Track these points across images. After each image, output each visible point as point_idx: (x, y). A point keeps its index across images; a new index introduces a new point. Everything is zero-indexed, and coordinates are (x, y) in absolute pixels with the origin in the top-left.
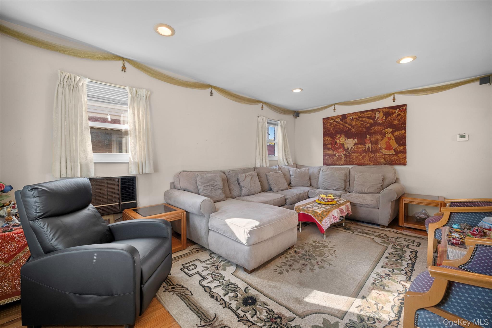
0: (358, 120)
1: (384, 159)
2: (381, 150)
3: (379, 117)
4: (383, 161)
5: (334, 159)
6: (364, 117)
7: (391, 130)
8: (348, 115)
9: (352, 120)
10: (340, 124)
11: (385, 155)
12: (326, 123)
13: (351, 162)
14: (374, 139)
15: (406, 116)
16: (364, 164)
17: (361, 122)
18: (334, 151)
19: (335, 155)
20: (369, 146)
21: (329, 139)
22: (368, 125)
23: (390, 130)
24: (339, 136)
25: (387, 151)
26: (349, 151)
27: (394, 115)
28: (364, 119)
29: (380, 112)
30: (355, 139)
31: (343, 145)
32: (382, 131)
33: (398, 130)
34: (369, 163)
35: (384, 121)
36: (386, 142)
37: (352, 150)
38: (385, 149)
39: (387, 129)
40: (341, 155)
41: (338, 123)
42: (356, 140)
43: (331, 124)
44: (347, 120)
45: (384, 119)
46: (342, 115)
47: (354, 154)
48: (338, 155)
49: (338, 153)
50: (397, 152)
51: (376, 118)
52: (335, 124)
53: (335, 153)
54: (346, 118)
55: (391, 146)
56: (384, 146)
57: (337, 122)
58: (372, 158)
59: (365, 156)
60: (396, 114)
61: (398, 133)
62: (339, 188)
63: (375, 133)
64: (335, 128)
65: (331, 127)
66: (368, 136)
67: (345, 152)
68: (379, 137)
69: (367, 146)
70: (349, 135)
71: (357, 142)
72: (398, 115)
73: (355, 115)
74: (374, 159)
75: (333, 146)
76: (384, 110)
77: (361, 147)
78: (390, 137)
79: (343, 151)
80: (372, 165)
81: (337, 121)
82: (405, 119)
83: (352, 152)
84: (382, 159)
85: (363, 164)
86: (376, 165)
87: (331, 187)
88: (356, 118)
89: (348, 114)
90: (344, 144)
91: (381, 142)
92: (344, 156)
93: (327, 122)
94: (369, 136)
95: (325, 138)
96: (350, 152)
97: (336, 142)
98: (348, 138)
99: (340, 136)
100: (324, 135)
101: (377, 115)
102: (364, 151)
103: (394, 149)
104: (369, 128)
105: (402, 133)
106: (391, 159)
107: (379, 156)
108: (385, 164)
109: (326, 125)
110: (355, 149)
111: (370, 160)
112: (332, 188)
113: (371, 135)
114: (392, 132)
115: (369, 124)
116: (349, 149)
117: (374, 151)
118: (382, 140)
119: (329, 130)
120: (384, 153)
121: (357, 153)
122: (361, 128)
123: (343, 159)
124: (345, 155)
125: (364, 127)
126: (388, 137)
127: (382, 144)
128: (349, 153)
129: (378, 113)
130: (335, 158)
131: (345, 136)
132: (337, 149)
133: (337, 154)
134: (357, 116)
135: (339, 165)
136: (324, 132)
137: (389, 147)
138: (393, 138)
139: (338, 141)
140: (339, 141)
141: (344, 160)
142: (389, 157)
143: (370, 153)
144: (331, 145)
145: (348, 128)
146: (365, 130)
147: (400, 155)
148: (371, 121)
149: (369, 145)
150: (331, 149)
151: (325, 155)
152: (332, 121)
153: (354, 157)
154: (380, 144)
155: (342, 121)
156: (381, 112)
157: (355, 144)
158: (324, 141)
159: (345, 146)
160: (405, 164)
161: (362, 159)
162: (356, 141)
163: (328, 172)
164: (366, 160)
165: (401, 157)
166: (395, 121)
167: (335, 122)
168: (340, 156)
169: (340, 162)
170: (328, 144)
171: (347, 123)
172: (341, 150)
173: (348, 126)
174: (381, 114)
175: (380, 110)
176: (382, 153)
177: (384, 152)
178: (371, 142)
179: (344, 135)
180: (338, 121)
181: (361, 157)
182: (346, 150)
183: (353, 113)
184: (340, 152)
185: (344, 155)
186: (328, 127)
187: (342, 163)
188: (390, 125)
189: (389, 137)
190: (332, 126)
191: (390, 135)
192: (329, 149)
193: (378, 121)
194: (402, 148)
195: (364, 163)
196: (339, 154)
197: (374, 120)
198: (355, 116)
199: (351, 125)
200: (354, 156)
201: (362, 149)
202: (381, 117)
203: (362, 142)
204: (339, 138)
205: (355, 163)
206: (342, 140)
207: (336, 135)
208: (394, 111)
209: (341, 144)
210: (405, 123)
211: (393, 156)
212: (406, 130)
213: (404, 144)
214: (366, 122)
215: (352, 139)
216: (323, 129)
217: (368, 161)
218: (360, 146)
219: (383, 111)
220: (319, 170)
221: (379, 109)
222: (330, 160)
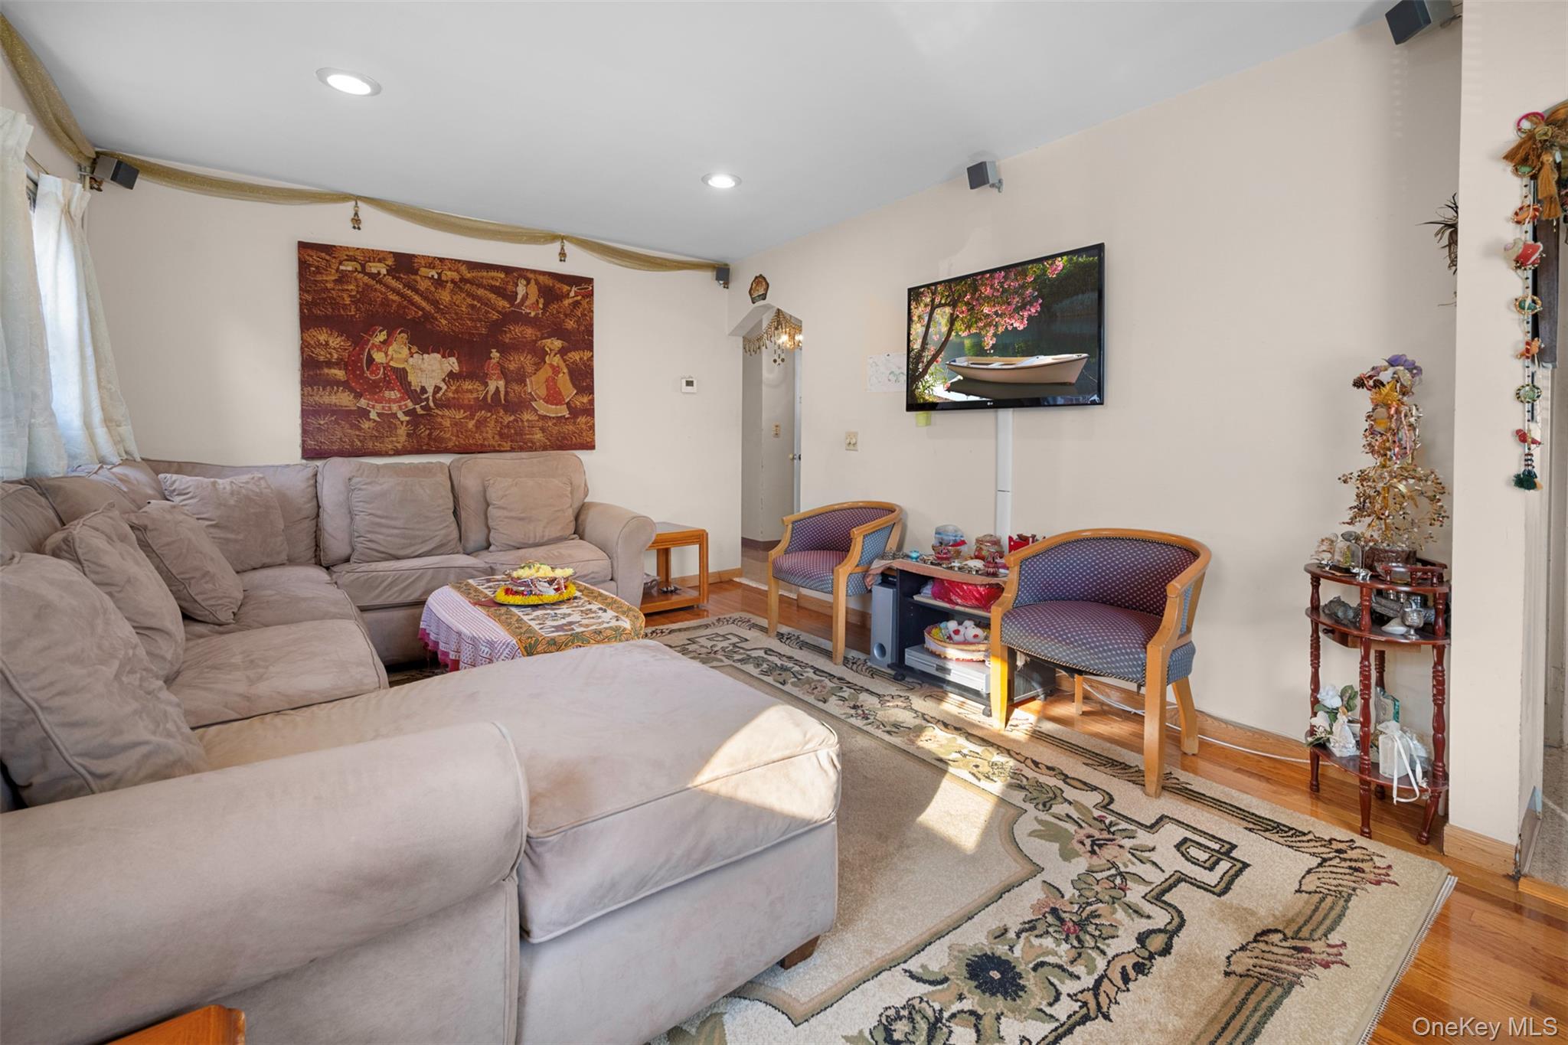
0: (461, 290)
1: (543, 430)
2: (533, 404)
3: (526, 297)
4: (539, 436)
5: (360, 429)
6: (480, 286)
7: (560, 346)
8: (423, 262)
9: (439, 283)
10: (387, 286)
11: (544, 418)
12: (317, 268)
13: (435, 440)
14: (512, 366)
15: (592, 311)
16: (484, 449)
17: (469, 300)
18: (358, 396)
19: (364, 413)
20: (497, 388)
21: (334, 342)
22: (495, 316)
23: (558, 344)
24: (382, 336)
25: (550, 406)
26: (427, 399)
27: (566, 302)
28: (481, 292)
29: (528, 282)
30: (450, 356)
31: (401, 375)
32: (535, 341)
33: (575, 348)
34: (499, 445)
35: (540, 312)
36: (547, 380)
37: (439, 395)
38: (544, 399)
39: (549, 340)
40: (394, 415)
41: (380, 282)
42: (453, 360)
43: (343, 278)
44: (418, 278)
45: (541, 306)
46: (398, 256)
47: (447, 412)
48: (379, 415)
49: (379, 406)
50: (575, 412)
51: (520, 297)
52: (366, 284)
53: (363, 403)
54: (416, 273)
55: (560, 393)
56: (543, 392)
57: (372, 276)
58: (508, 426)
59: (486, 418)
60: (571, 301)
61: (575, 356)
62: (444, 541)
63: (516, 347)
64: (363, 297)
65: (343, 290)
66: (495, 354)
67: (410, 405)
68: (526, 360)
69: (492, 387)
70: (425, 339)
71: (456, 368)
72: (576, 304)
73: (450, 269)
74: (513, 431)
75: (355, 376)
76: (541, 278)
77: (470, 387)
78: (558, 367)
79: (402, 399)
80: (510, 451)
81: (374, 271)
82: (592, 318)
83: (442, 404)
84: (537, 430)
85: (479, 449)
86: (521, 449)
87: (411, 545)
88: (453, 281)
89: (423, 257)
90: (404, 369)
91: (533, 378)
92: (407, 418)
93: (324, 263)
94: (498, 355)
95: (313, 332)
96: (431, 404)
97: (371, 360)
98: (424, 350)
99: (389, 335)
100: (308, 321)
101: (521, 290)
102: (483, 404)
103: (567, 401)
104: (497, 327)
105: (585, 358)
106: (559, 432)
107: (528, 420)
108: (545, 448)
109: (319, 278)
110: (451, 395)
111: (501, 435)
112: (417, 547)
113: (504, 349)
114: (563, 352)
115: (498, 312)
116: (426, 392)
117: (516, 405)
118: (537, 370)
119: (335, 304)
120: (541, 412)
121: (459, 407)
122: (471, 319)
123: (402, 431)
124: (410, 413)
125: (480, 320)
126: (551, 366)
127: (535, 385)
128: (426, 408)
129: (525, 283)
130: (366, 425)
131: (412, 341)
132: (374, 389)
133: (373, 407)
134: (456, 276)
135: (386, 454)
136: (304, 305)
137: (554, 397)
138: (565, 370)
139: (379, 357)
140: (383, 355)
141: (408, 435)
142: (555, 424)
143: (502, 412)
144: (346, 369)
145: (423, 309)
146: (484, 331)
147: (582, 420)
148: (502, 304)
149: (496, 384)
150: (346, 385)
151: (309, 412)
152: (348, 267)
153: (447, 423)
154: (531, 382)
155: (398, 279)
156: (533, 282)
157: (451, 375)
158: (305, 346)
159: (410, 378)
160: (593, 447)
161: (474, 429)
162: (452, 364)
163: (385, 487)
164: (490, 433)
165: (584, 427)
166: (567, 320)
167: (363, 271)
168: (388, 419)
169: (387, 440)
170: (329, 364)
171: (417, 291)
172: (394, 394)
173: (424, 304)
174: (533, 289)
175: (531, 276)
176: (536, 411)
177: (543, 408)
178: (504, 373)
179: (404, 335)
180: (379, 273)
181: (471, 424)
182: (417, 395)
183: (442, 260)
184: (390, 401)
185: (406, 413)
186: (329, 286)
187: (399, 446)
188: (558, 332)
189: (555, 364)
190: (351, 287)
191: (557, 360)
192: (333, 383)
193: (525, 310)
194: (585, 400)
195: (482, 445)
196: (383, 408)
197: (512, 305)
198: (449, 273)
199: (435, 303)
200: (448, 418)
201: (475, 395)
202: (532, 299)
203: (473, 370)
204: (384, 342)
205: (450, 445)
206: (397, 353)
207: (369, 326)
208: (566, 288)
209: (395, 370)
210: (590, 332)
211: (565, 423)
212: (592, 351)
213: (589, 390)
214: (486, 305)
215: (438, 356)
216: (301, 289)
217: (497, 437)
218: (467, 385)
219: (537, 283)
220: (308, 479)
221: (527, 270)
222: (341, 433)
